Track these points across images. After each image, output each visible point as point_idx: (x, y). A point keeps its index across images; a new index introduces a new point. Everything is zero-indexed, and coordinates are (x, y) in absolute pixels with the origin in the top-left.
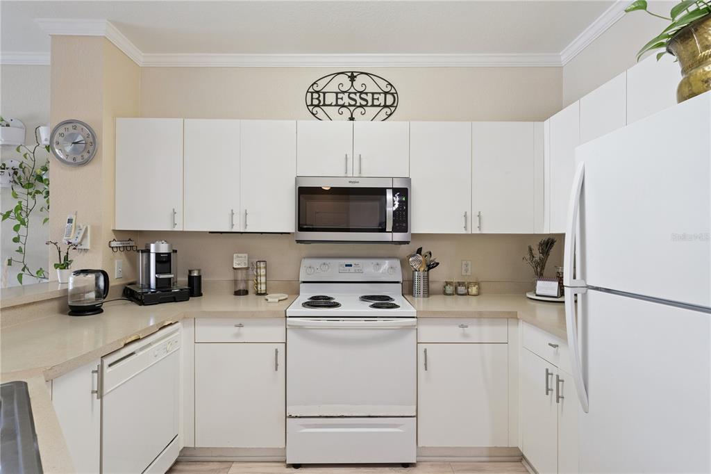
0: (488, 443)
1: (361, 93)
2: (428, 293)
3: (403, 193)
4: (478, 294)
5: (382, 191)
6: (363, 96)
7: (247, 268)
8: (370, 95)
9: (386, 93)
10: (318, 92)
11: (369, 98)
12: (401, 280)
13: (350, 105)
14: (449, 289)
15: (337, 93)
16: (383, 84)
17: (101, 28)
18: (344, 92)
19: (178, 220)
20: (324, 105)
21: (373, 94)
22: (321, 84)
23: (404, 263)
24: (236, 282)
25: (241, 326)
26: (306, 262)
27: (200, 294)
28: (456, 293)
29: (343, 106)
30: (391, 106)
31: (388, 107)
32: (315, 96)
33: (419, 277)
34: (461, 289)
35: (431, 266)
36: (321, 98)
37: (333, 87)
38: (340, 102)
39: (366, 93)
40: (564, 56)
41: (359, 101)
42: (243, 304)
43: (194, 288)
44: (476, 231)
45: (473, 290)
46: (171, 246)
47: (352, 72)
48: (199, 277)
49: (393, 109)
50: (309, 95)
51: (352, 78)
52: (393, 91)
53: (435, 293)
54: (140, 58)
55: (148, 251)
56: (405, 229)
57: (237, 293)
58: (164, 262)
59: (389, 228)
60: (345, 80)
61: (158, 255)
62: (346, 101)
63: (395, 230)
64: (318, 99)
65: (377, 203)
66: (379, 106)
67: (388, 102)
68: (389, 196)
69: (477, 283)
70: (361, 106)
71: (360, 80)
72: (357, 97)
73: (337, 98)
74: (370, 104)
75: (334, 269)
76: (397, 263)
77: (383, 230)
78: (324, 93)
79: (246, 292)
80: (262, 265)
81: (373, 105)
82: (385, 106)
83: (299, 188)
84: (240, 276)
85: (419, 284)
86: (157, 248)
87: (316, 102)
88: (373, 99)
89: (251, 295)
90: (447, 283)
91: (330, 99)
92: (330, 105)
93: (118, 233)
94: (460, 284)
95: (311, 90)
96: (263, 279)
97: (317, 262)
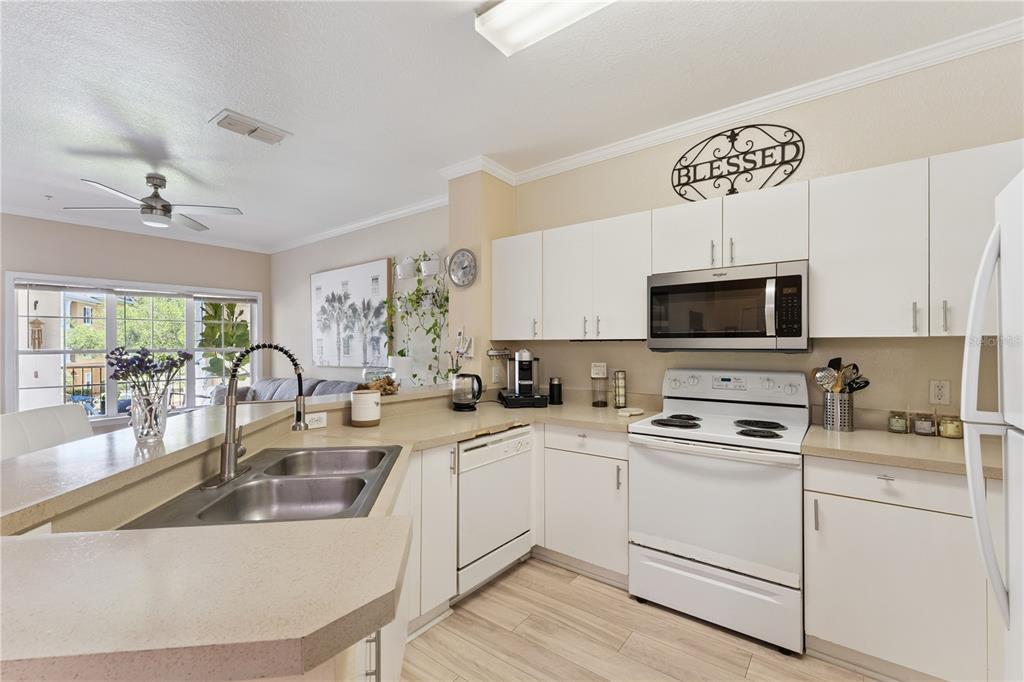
1: (746, 153)
3: (791, 285)
4: (960, 437)
5: (760, 283)
6: (748, 157)
7: (607, 378)
8: (759, 154)
9: (783, 145)
10: (686, 167)
11: (758, 158)
12: (806, 403)
13: (730, 173)
14: (897, 423)
15: (711, 163)
16: (779, 134)
18: (720, 159)
19: (538, 329)
20: (695, 181)
21: (763, 150)
22: (690, 157)
24: (594, 393)
25: (584, 436)
26: (669, 374)
27: (560, 403)
28: (911, 430)
29: (721, 176)
30: (793, 160)
31: (788, 162)
32: (684, 172)
34: (924, 425)
35: (855, 386)
36: (691, 174)
37: (707, 155)
38: (716, 172)
39: (754, 153)
41: (743, 165)
42: (601, 416)
43: (555, 396)
44: (939, 333)
45: (949, 429)
46: (532, 354)
47: (733, 130)
48: (560, 386)
49: (795, 164)
50: (676, 172)
51: (733, 137)
52: (796, 138)
53: (868, 427)
54: (513, 178)
55: (514, 359)
56: (799, 332)
57: (595, 404)
58: (526, 369)
60: (723, 144)
61: (520, 362)
62: (724, 167)
63: (780, 333)
64: (687, 175)
66: (774, 164)
68: (771, 288)
69: (958, 419)
70: (746, 171)
71: (744, 137)
72: (740, 161)
73: (712, 169)
74: (759, 164)
75: (706, 383)
76: (801, 381)
77: (763, 334)
78: (695, 167)
79: (604, 404)
80: (621, 375)
81: (764, 166)
82: (783, 162)
83: (652, 288)
84: (600, 386)
85: (837, 411)
86: (520, 355)
87: (684, 180)
88: (764, 157)
89: (610, 408)
90: (894, 414)
91: (703, 171)
92: (703, 179)
93: (495, 343)
94: (921, 417)
95: (679, 167)
96: (622, 391)
97: (684, 375)
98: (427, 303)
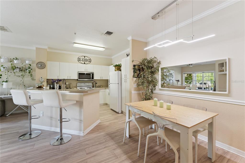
0: (103, 103)
2: (96, 87)
3: (93, 74)
4: (102, 87)
5: (90, 74)
7: (69, 85)
10: (79, 58)
11: (87, 60)
12: (92, 85)
14: (98, 87)
16: (89, 58)
17: (46, 47)
19: (59, 77)
23: (93, 83)
26: (78, 84)
28: (99, 87)
33: (95, 85)
34: (100, 87)
35: (96, 84)
37: (82, 58)
40: (112, 57)
44: (102, 79)
45: (101, 87)
48: (61, 86)
51: (85, 57)
52: (91, 59)
53: (97, 87)
54: (48, 50)
56: (93, 79)
57: (67, 88)
59: (91, 79)
60: (84, 57)
62: (84, 60)
63: (92, 79)
65: (89, 76)
67: (90, 61)
68: (91, 74)
69: (102, 86)
71: (86, 57)
75: (83, 84)
76: (91, 83)
77: (90, 79)
80: (71, 84)
83: (79, 73)
84: (67, 86)
85: (95, 86)
87: (79, 60)
89: (69, 89)
91: (81, 60)
93: (47, 79)
94: (100, 86)
96: (71, 86)
97: (80, 83)
98: (18, 70)
